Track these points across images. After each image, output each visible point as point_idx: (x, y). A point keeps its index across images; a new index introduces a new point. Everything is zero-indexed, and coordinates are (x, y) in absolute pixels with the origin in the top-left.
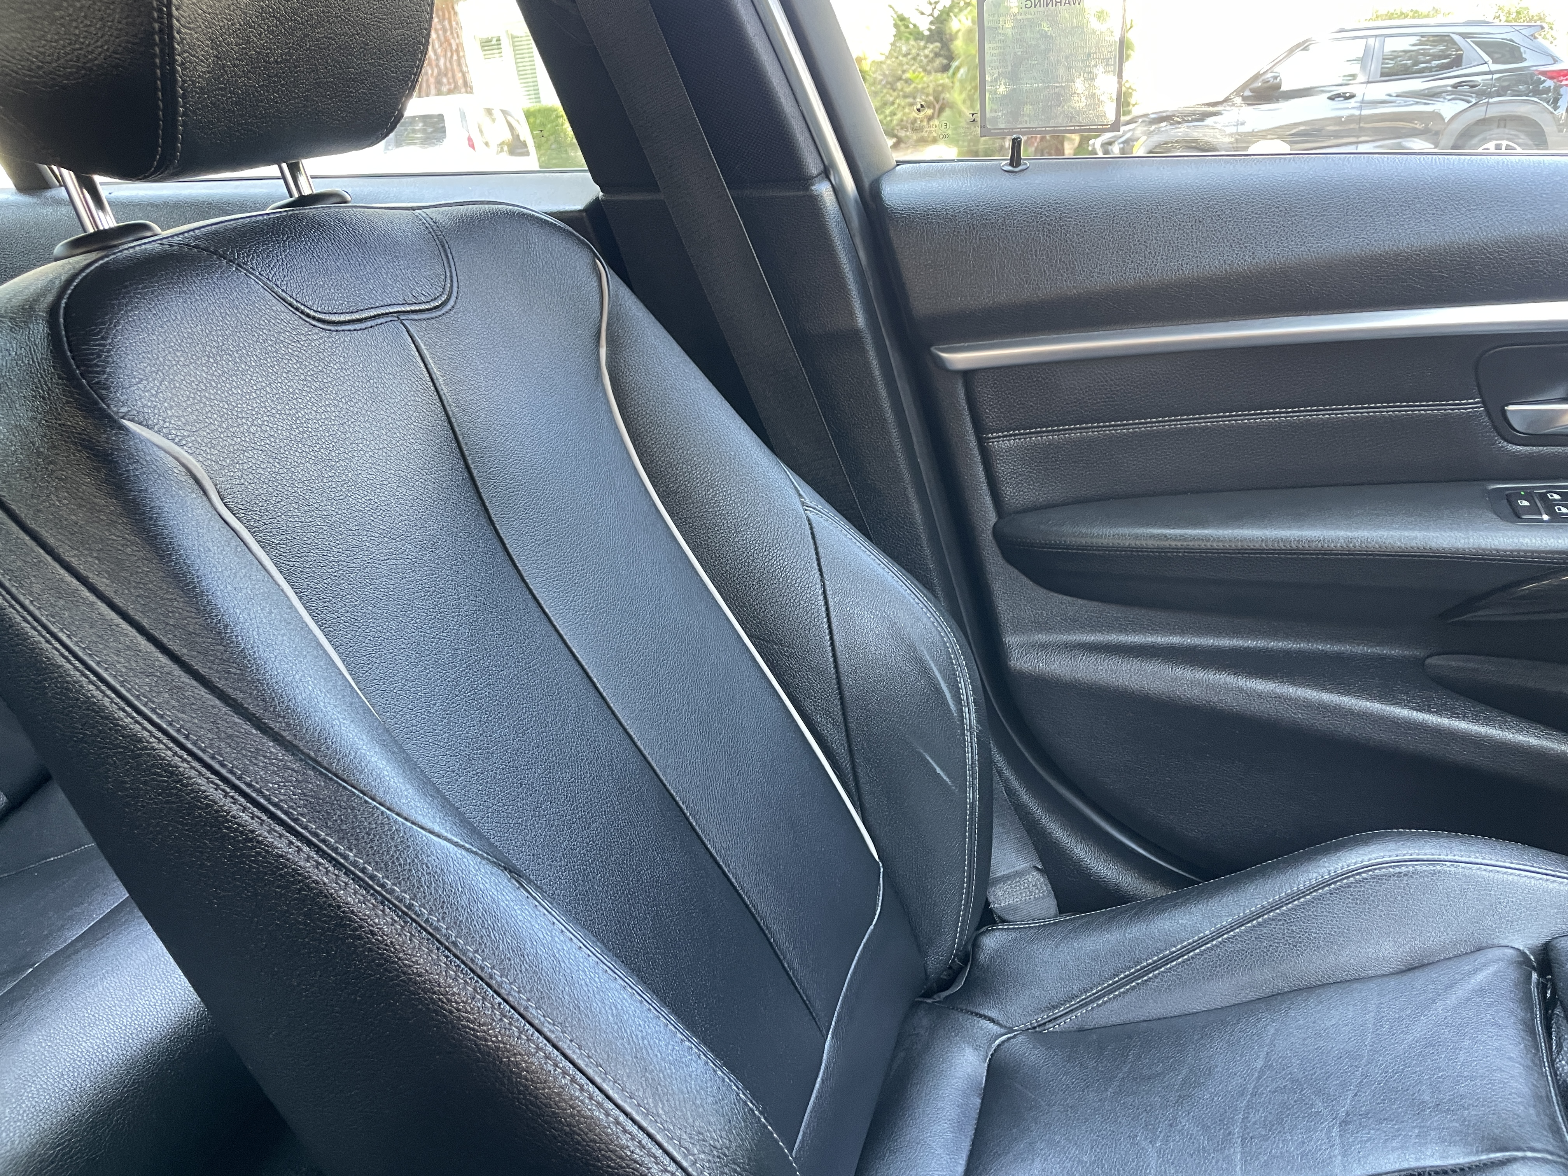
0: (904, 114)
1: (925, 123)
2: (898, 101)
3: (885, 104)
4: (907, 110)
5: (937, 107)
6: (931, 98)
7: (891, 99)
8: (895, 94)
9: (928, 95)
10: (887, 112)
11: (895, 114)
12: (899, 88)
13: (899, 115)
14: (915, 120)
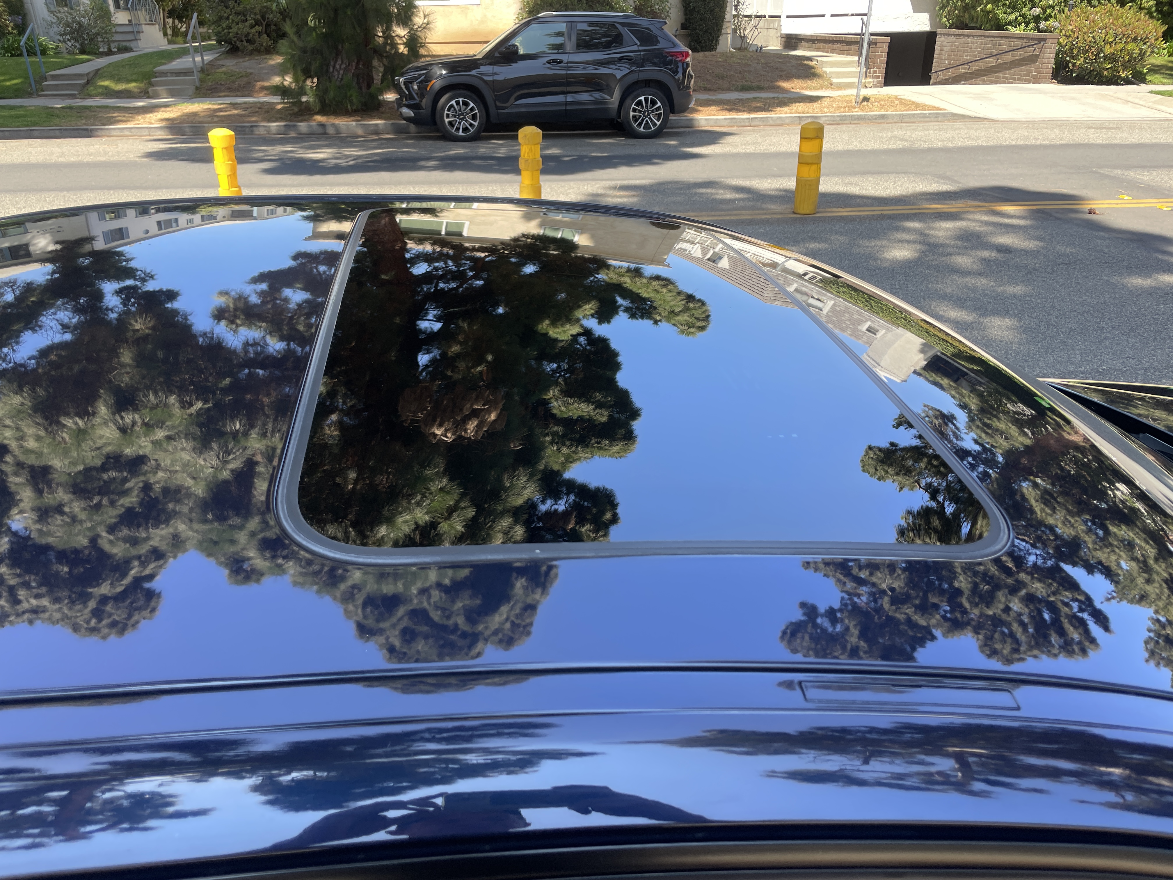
0: (239, 29)
1: (257, 36)
2: (231, 17)
3: (221, 18)
4: (240, 25)
5: (264, 24)
6: (259, 17)
7: (226, 15)
8: (228, 11)
9: (256, 14)
10: (224, 25)
11: (230, 28)
12: (231, 6)
13: (234, 29)
14: (249, 33)
